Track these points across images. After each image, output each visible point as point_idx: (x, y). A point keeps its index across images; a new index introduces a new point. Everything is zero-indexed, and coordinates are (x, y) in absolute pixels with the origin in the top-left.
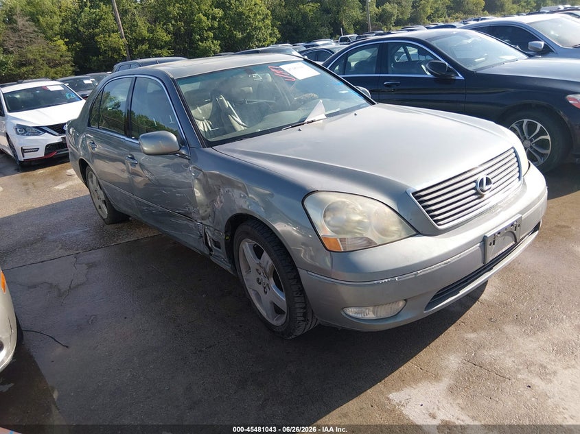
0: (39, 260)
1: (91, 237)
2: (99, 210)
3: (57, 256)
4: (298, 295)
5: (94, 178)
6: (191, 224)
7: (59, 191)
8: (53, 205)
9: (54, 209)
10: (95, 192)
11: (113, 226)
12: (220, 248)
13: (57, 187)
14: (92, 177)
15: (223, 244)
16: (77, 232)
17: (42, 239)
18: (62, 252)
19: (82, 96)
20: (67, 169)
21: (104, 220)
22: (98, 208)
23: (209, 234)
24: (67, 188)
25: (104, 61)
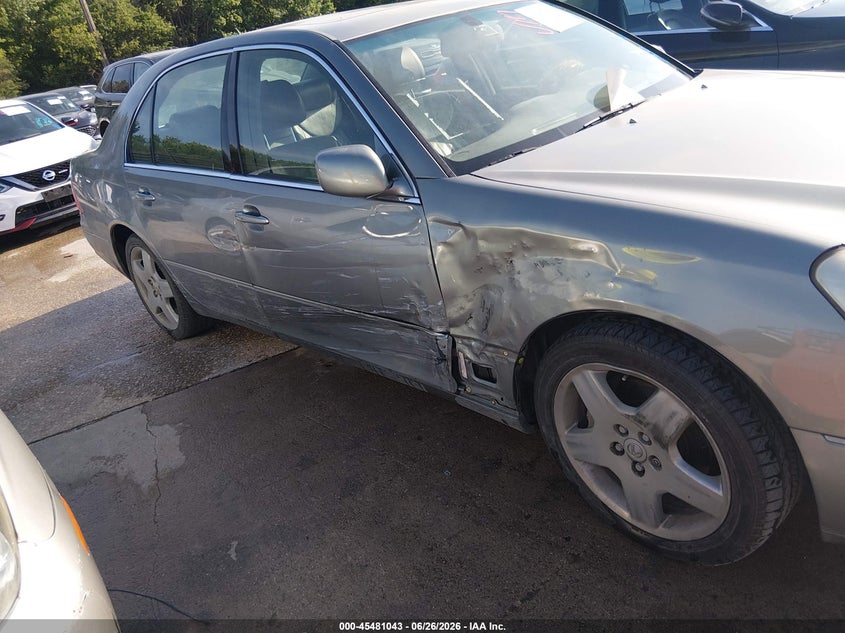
0: (70, 423)
1: (158, 368)
2: (157, 316)
3: (103, 412)
4: (774, 485)
5: (146, 257)
6: (407, 335)
7: (59, 286)
8: (56, 312)
9: (63, 319)
10: (148, 285)
11: (188, 342)
12: (494, 381)
13: (53, 279)
14: (140, 256)
15: (506, 374)
16: (125, 360)
17: (61, 378)
18: (110, 405)
19: (63, 120)
20: (58, 245)
21: (170, 332)
22: (154, 312)
23: (466, 354)
24: (72, 279)
25: (68, 71)
